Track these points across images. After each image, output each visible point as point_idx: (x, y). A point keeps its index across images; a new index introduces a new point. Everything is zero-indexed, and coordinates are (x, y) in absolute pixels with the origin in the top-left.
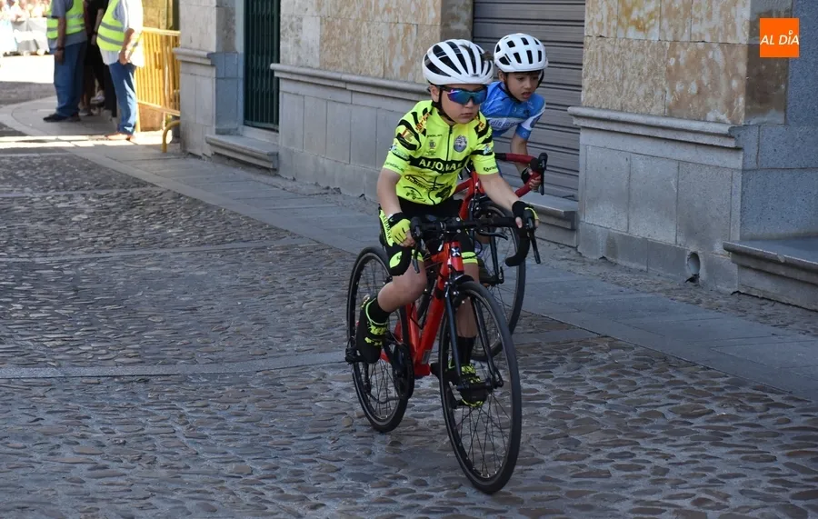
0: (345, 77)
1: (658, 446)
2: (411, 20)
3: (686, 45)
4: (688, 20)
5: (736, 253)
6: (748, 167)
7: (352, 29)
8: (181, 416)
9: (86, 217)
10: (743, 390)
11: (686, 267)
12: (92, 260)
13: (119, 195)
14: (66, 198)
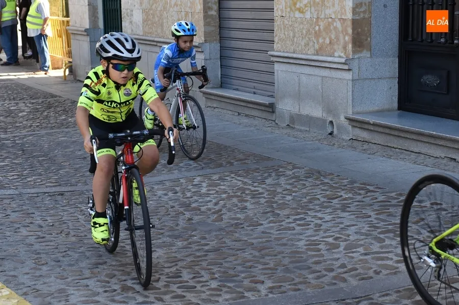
0: (156, 39)
1: (317, 214)
2: (188, 10)
3: (323, 19)
4: (323, 7)
5: (351, 120)
6: (355, 78)
7: (159, 15)
8: (81, 211)
9: (26, 114)
10: (355, 185)
11: (328, 128)
12: (31, 135)
13: (43, 102)
14: (15, 105)
